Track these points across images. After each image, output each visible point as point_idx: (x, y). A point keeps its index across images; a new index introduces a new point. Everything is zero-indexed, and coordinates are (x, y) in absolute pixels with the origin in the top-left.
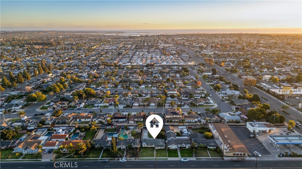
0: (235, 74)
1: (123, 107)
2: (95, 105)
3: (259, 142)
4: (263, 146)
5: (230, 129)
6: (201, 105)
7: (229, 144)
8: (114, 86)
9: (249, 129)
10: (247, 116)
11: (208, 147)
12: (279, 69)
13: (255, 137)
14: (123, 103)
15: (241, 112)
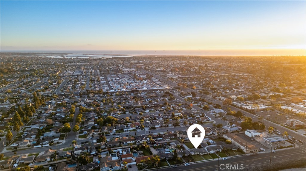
0: (208, 95)
1: (149, 129)
2: (125, 130)
3: (258, 142)
4: (262, 144)
5: (237, 136)
6: (204, 122)
7: (245, 145)
8: (122, 112)
9: (248, 135)
10: (241, 127)
11: (233, 149)
12: (236, 89)
13: (254, 140)
14: (146, 126)
15: (235, 125)
